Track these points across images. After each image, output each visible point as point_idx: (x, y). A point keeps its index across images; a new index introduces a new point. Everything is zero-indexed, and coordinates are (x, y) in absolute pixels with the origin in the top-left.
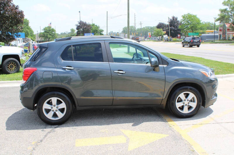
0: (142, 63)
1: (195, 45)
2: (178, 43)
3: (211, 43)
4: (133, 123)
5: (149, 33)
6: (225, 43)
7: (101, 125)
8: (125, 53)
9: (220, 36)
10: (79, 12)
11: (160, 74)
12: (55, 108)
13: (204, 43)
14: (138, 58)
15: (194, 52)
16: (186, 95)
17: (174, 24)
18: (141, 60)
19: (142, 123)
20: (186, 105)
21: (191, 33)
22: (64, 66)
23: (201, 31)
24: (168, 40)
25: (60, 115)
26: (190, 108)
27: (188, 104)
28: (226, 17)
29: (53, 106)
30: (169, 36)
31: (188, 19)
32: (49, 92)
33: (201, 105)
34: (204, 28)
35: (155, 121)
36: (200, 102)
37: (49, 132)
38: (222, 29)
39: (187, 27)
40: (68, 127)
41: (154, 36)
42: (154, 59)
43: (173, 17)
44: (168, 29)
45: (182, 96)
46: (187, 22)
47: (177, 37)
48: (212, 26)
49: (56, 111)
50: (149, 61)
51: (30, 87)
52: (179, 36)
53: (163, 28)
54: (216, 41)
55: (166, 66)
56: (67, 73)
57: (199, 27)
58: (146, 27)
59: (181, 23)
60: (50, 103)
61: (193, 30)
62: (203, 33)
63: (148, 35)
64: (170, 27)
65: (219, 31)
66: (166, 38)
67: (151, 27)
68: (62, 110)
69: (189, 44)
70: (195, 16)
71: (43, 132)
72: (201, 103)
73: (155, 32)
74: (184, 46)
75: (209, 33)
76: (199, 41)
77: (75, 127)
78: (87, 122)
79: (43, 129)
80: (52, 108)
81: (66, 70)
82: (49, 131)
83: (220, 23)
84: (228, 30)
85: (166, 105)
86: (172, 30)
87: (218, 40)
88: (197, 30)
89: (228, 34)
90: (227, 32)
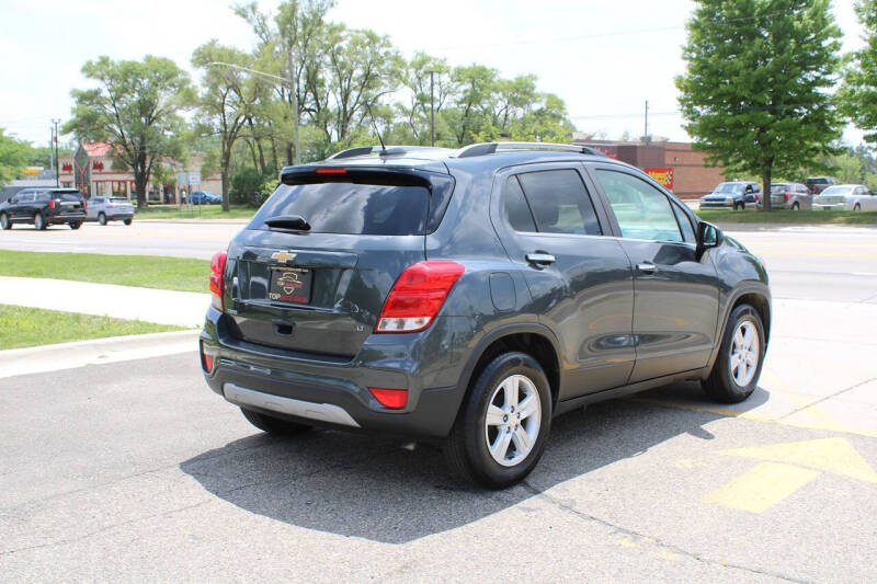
1: (62, 222)
12: (514, 420)
25: (526, 445)
29: (509, 413)
34: (16, 160)
38: (72, 162)
45: (738, 334)
49: (516, 427)
65: (61, 171)
69: (38, 219)
74: (9, 227)
76: (82, 205)
80: (505, 418)
84: (98, 166)
89: (97, 182)
90: (94, 173)
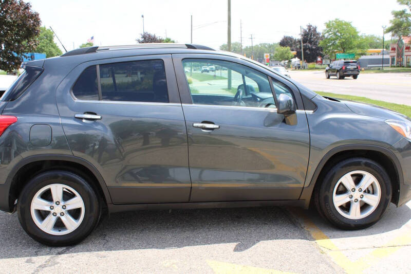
0: (256, 106)
1: (349, 75)
2: (317, 71)
3: (376, 73)
4: (235, 244)
5: (265, 54)
6: (403, 72)
7: (163, 248)
8: (223, 89)
9: (393, 60)
10: (143, 16)
11: (297, 131)
12: (58, 209)
13: (365, 71)
14: (247, 95)
15: (348, 88)
16: (355, 178)
17: (310, 39)
18: (254, 100)
19: (257, 245)
20: (356, 200)
21: (342, 54)
22: (79, 112)
23: (359, 51)
24: (299, 68)
25: (72, 225)
26: (364, 207)
27: (359, 199)
28: (405, 24)
29: (54, 205)
30: (301, 59)
31: (335, 28)
32: (46, 171)
33: (390, 200)
34: (364, 46)
35: (286, 237)
36: (388, 193)
37: (42, 267)
38: (396, 46)
39: (333, 44)
40: (88, 251)
41: (274, 60)
42: (284, 97)
43: (310, 26)
44: (300, 48)
45: (347, 180)
46: (335, 34)
47: (317, 62)
48: (378, 42)
49: (62, 214)
50: (272, 101)
51: (4, 159)
52: (319, 59)
53: (291, 46)
54: (385, 69)
55: (312, 111)
56: (86, 127)
57: (355, 43)
58: (261, 44)
59: (323, 36)
60: (47, 196)
61: (344, 49)
62: (362, 54)
63: (265, 58)
64: (304, 43)
65: (390, 51)
66: (297, 63)
67: (269, 44)
68: (75, 213)
69: (338, 74)
70: (347, 24)
71: (29, 265)
72: (390, 197)
73: (276, 52)
74: (329, 78)
75: (372, 54)
76: (357, 68)
77: (103, 253)
78: (132, 241)
79: (32, 256)
80: (52, 208)
81: (84, 121)
82: (43, 263)
83: (393, 35)
84: (408, 48)
85: (310, 202)
86: (307, 49)
87: (388, 66)
88: (351, 48)
89: (407, 56)
90: (406, 52)
